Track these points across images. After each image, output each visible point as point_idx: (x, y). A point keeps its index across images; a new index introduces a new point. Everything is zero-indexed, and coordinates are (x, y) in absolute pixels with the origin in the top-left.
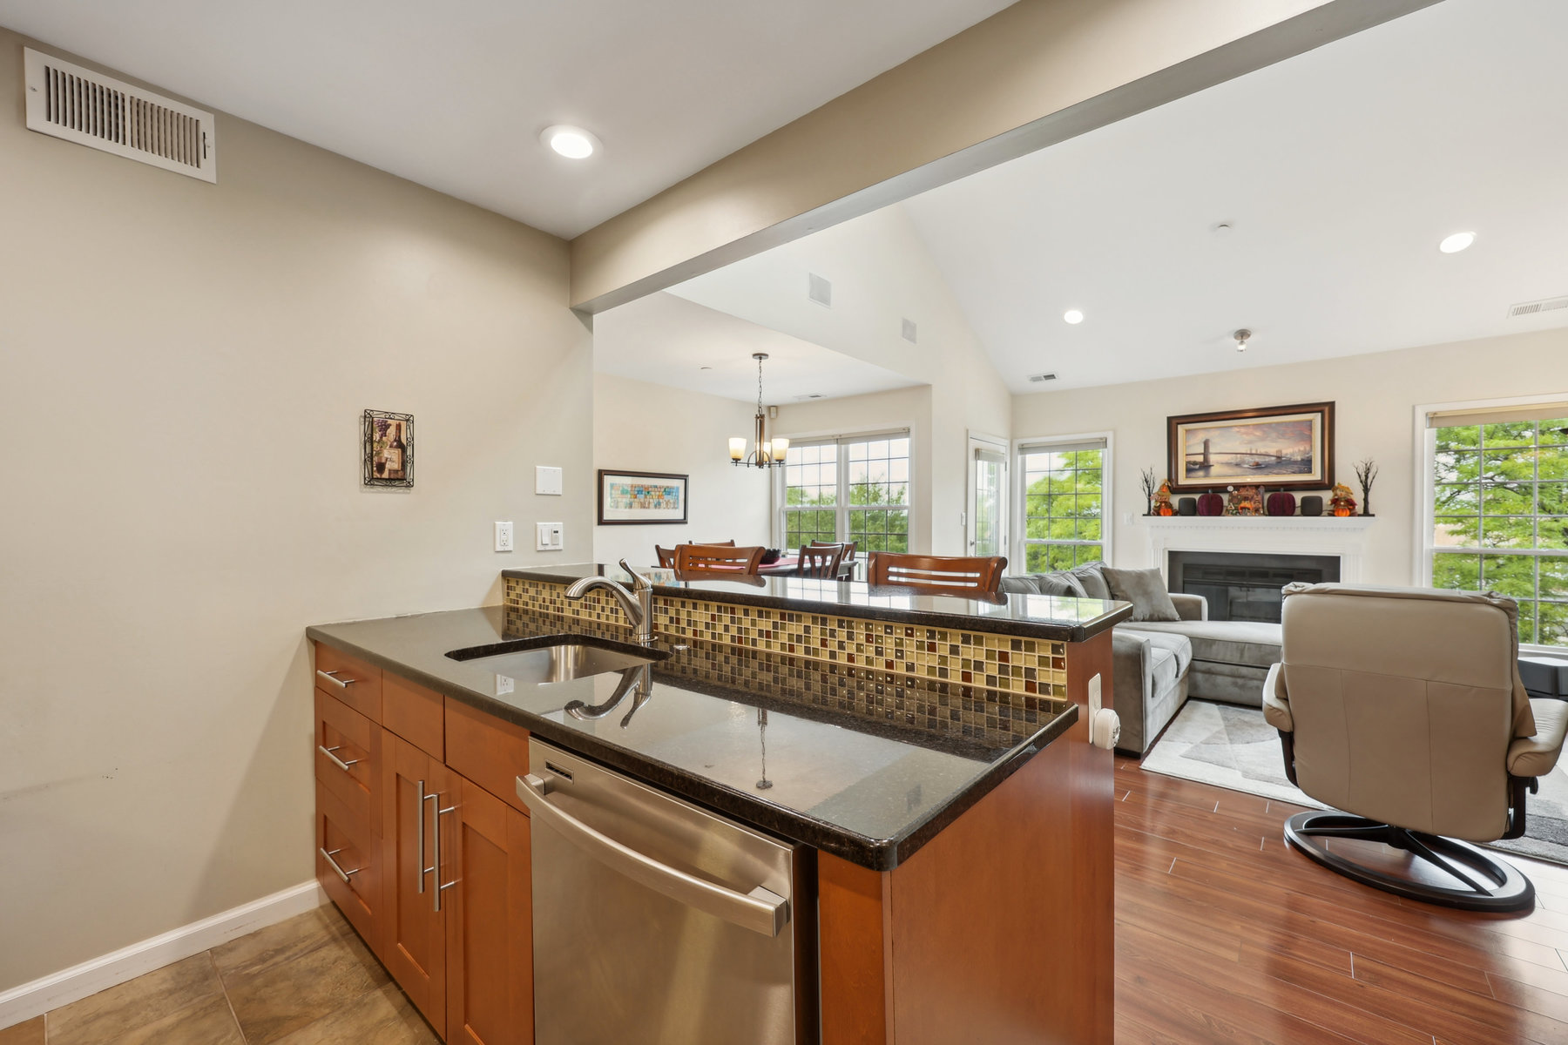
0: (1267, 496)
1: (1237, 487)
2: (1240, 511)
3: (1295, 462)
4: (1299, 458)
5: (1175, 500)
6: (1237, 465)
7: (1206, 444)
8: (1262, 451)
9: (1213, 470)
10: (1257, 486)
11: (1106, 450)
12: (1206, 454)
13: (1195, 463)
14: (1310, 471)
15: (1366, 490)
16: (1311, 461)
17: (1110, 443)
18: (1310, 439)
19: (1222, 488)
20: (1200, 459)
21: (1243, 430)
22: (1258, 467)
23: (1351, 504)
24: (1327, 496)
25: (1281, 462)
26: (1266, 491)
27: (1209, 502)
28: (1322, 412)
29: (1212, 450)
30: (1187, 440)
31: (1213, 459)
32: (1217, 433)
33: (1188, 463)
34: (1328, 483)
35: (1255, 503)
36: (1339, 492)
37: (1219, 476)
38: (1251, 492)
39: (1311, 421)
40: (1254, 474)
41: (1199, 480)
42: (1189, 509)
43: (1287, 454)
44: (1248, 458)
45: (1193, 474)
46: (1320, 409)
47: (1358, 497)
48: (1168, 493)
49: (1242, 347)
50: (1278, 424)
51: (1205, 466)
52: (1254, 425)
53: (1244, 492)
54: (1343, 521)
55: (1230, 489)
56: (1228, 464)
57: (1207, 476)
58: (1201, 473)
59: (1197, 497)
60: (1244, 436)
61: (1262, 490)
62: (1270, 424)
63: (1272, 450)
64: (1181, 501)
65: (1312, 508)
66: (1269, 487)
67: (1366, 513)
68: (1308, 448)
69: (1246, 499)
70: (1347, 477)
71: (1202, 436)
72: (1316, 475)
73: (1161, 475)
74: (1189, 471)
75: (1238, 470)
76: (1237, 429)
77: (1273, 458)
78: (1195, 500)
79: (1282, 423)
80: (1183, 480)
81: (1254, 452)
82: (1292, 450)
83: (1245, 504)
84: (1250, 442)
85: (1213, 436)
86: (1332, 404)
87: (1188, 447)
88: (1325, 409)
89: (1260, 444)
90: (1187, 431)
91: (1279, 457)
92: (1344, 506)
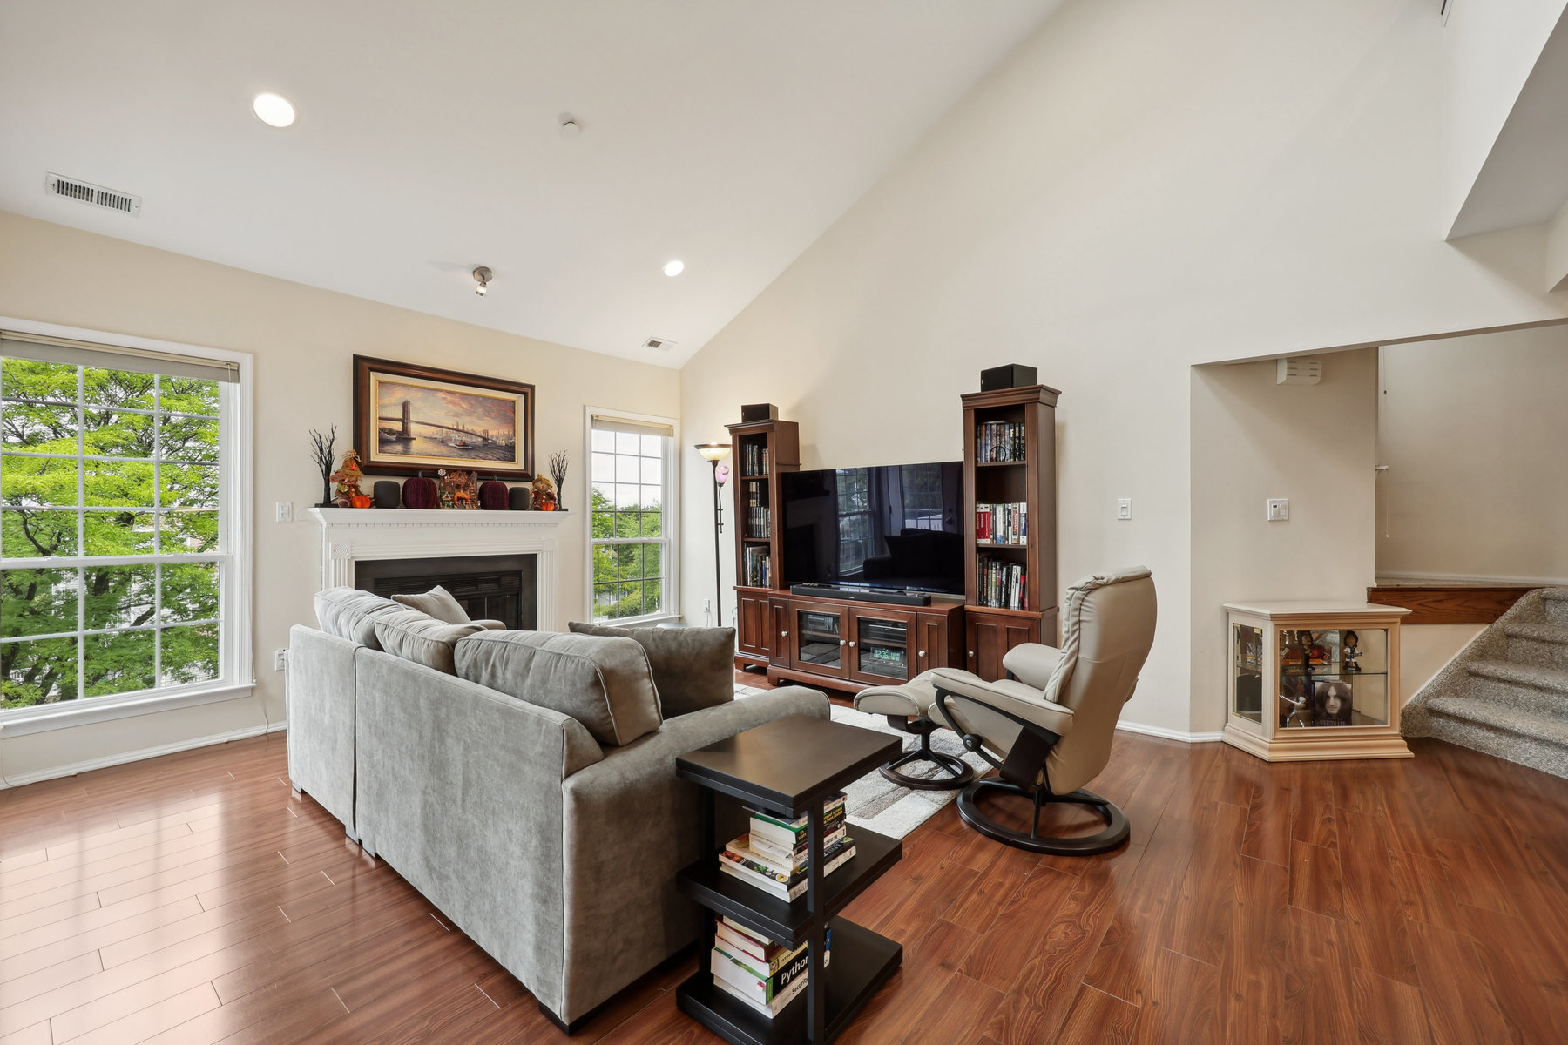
0: (480, 484)
1: (451, 470)
2: (459, 503)
3: (500, 447)
4: (503, 443)
5: (367, 485)
6: (443, 442)
7: (406, 406)
8: (469, 428)
9: (415, 445)
10: (468, 472)
11: (238, 385)
12: (405, 420)
13: (391, 432)
14: (513, 459)
15: (559, 482)
16: (514, 447)
17: (246, 373)
18: (513, 422)
19: (432, 471)
20: (398, 426)
21: (449, 397)
22: (465, 448)
25: (487, 446)
27: (416, 489)
28: (525, 394)
29: (413, 417)
30: (380, 397)
31: (414, 429)
32: (420, 394)
33: (382, 430)
35: (470, 493)
36: (540, 485)
37: (420, 454)
38: (463, 479)
39: (514, 402)
40: (461, 457)
41: (394, 457)
42: (386, 499)
43: (493, 436)
44: (454, 435)
45: (387, 448)
46: (523, 390)
48: (360, 473)
49: (482, 290)
50: (485, 398)
51: (404, 438)
52: (461, 394)
53: (457, 479)
54: (545, 514)
55: (442, 473)
56: (432, 439)
57: (406, 452)
58: (399, 448)
59: (401, 481)
60: (450, 405)
62: (476, 397)
63: (479, 430)
64: (376, 486)
65: (514, 501)
66: (484, 474)
68: (511, 433)
69: (458, 487)
71: (399, 395)
72: (518, 465)
73: (343, 448)
75: (444, 449)
76: (442, 394)
77: (480, 439)
78: (398, 485)
79: (488, 398)
80: (376, 456)
81: (461, 428)
82: (497, 432)
83: (461, 494)
84: (457, 415)
85: (415, 398)
86: (532, 388)
87: (381, 407)
88: (528, 392)
89: (466, 419)
90: (381, 383)
91: (485, 439)
92: (546, 500)
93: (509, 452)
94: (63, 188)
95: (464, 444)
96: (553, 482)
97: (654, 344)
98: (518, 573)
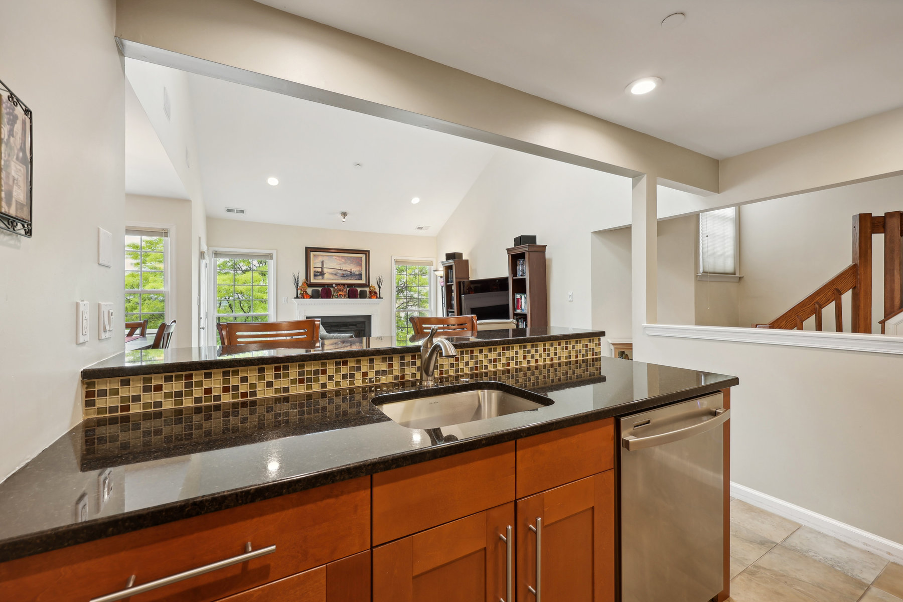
0: (348, 289)
1: (337, 284)
2: (339, 296)
3: (357, 275)
4: (358, 273)
5: (310, 291)
6: (335, 274)
7: (322, 263)
8: (345, 269)
9: (326, 276)
10: (344, 285)
11: (272, 260)
12: (322, 268)
13: (318, 272)
14: (361, 279)
15: (380, 288)
16: (362, 275)
17: (274, 257)
18: (361, 265)
19: (331, 285)
20: (320, 270)
21: (337, 258)
22: (343, 276)
23: (375, 293)
24: (367, 289)
25: (351, 275)
26: (348, 287)
27: (325, 292)
28: (366, 254)
29: (325, 266)
30: (314, 260)
31: (325, 270)
32: (327, 258)
33: (315, 271)
34: (367, 285)
36: (371, 288)
37: (327, 279)
38: (342, 288)
39: (362, 258)
40: (342, 279)
41: (319, 280)
42: (315, 295)
43: (354, 271)
44: (339, 271)
45: (316, 278)
46: (365, 253)
47: (377, 291)
48: (307, 287)
49: (343, 220)
50: (351, 257)
51: (322, 274)
53: (340, 288)
54: (374, 300)
55: (334, 285)
56: (332, 273)
57: (322, 279)
58: (320, 277)
59: (320, 289)
60: (337, 261)
61: (346, 286)
62: (348, 257)
63: (348, 269)
65: (363, 295)
66: (350, 285)
67: (380, 298)
68: (361, 269)
69: (340, 290)
70: (373, 282)
71: (320, 259)
72: (363, 281)
73: (302, 278)
74: (315, 276)
75: (336, 277)
76: (335, 257)
77: (349, 272)
78: (319, 290)
79: (352, 257)
80: (313, 281)
81: (342, 269)
82: (355, 269)
84: (340, 264)
85: (326, 259)
86: (369, 251)
87: (314, 263)
88: (366, 253)
89: (344, 265)
90: (314, 255)
91: (351, 272)
92: (374, 294)
93: (360, 276)
94: (229, 210)
95: (343, 275)
96: (377, 287)
97: (419, 228)
98: (364, 323)
